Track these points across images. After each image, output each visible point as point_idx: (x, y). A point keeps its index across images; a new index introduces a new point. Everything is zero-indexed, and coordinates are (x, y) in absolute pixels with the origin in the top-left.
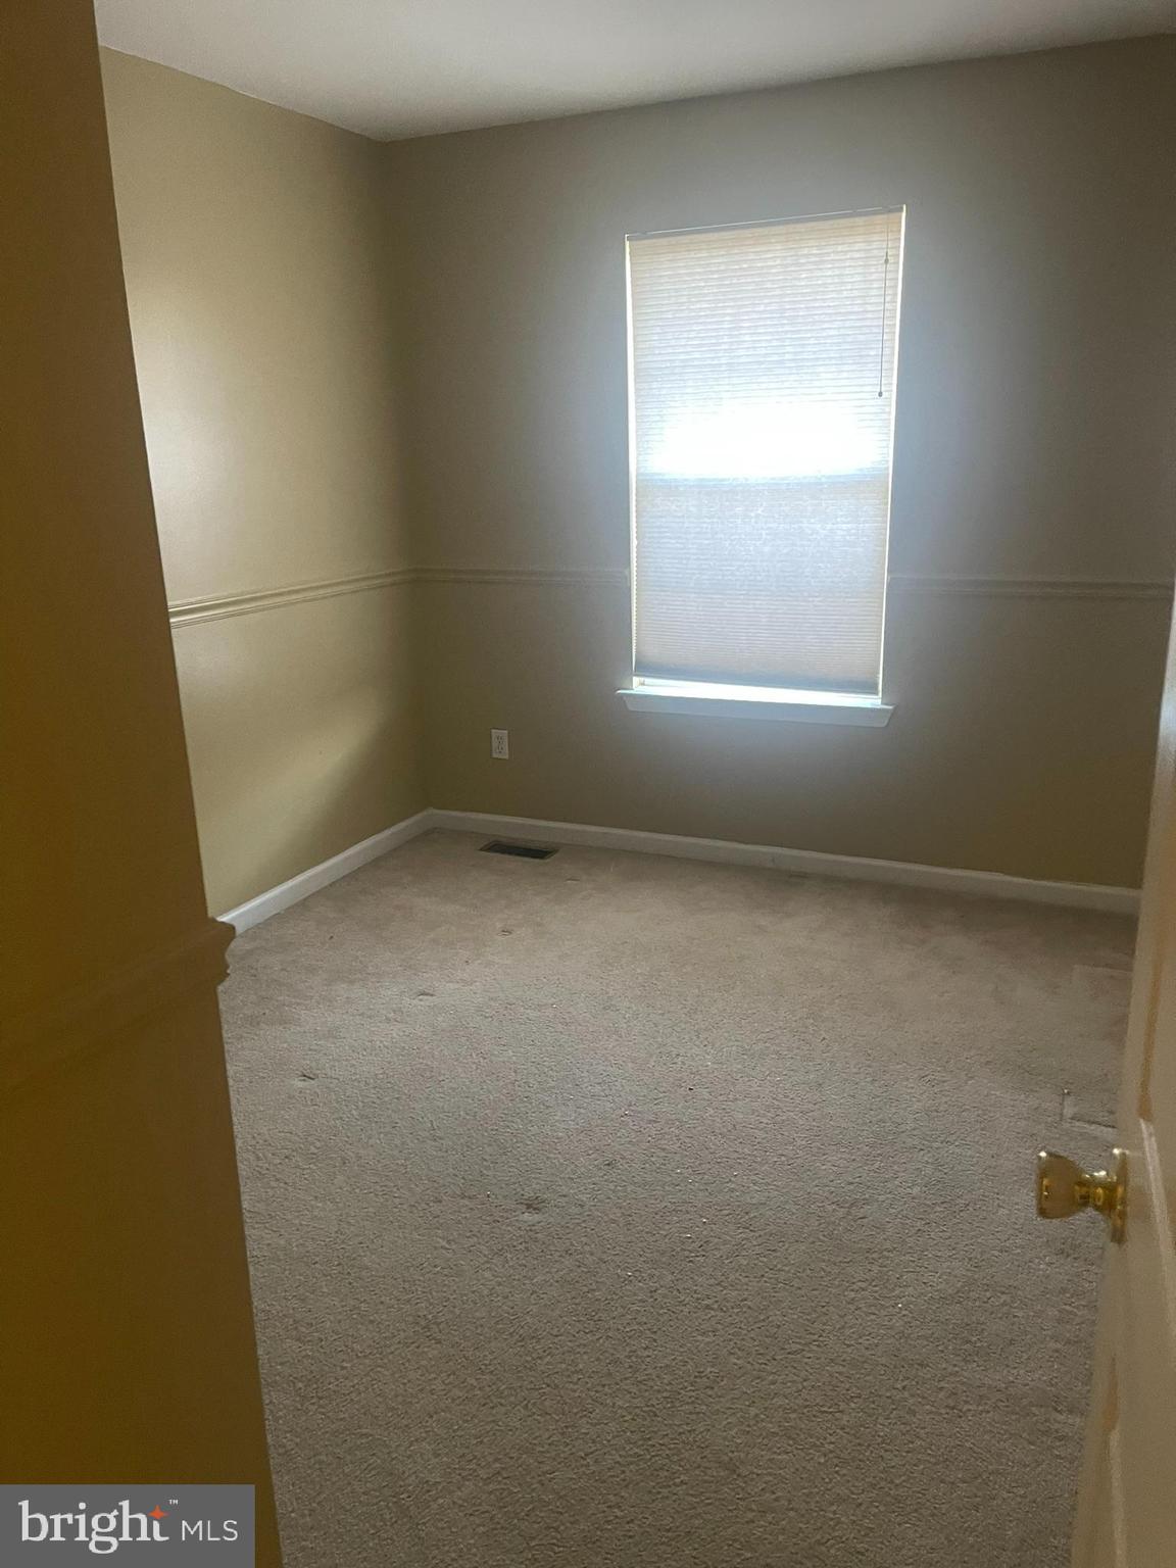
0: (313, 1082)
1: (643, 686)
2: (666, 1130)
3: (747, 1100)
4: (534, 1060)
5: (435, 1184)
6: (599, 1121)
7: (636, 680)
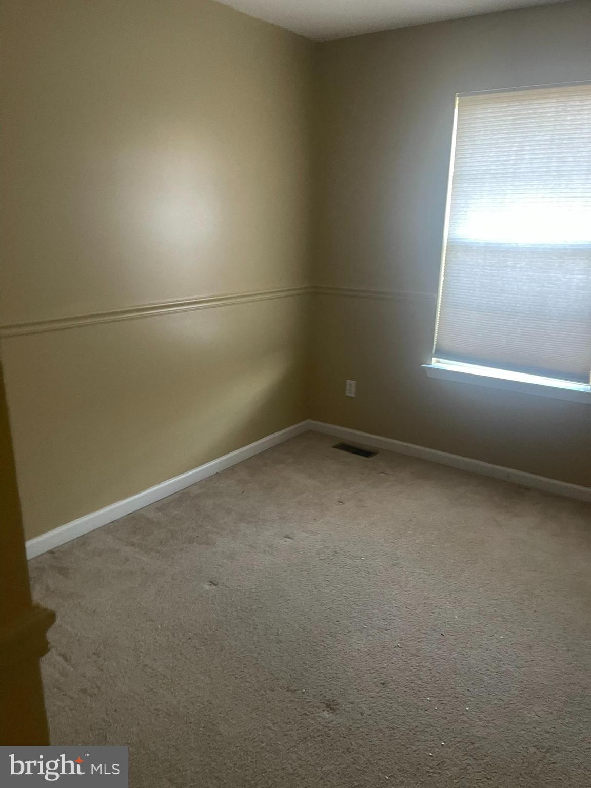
0: (214, 587)
1: (438, 364)
2: (423, 664)
3: (480, 650)
4: (345, 595)
5: (272, 676)
6: (380, 648)
7: (434, 359)
